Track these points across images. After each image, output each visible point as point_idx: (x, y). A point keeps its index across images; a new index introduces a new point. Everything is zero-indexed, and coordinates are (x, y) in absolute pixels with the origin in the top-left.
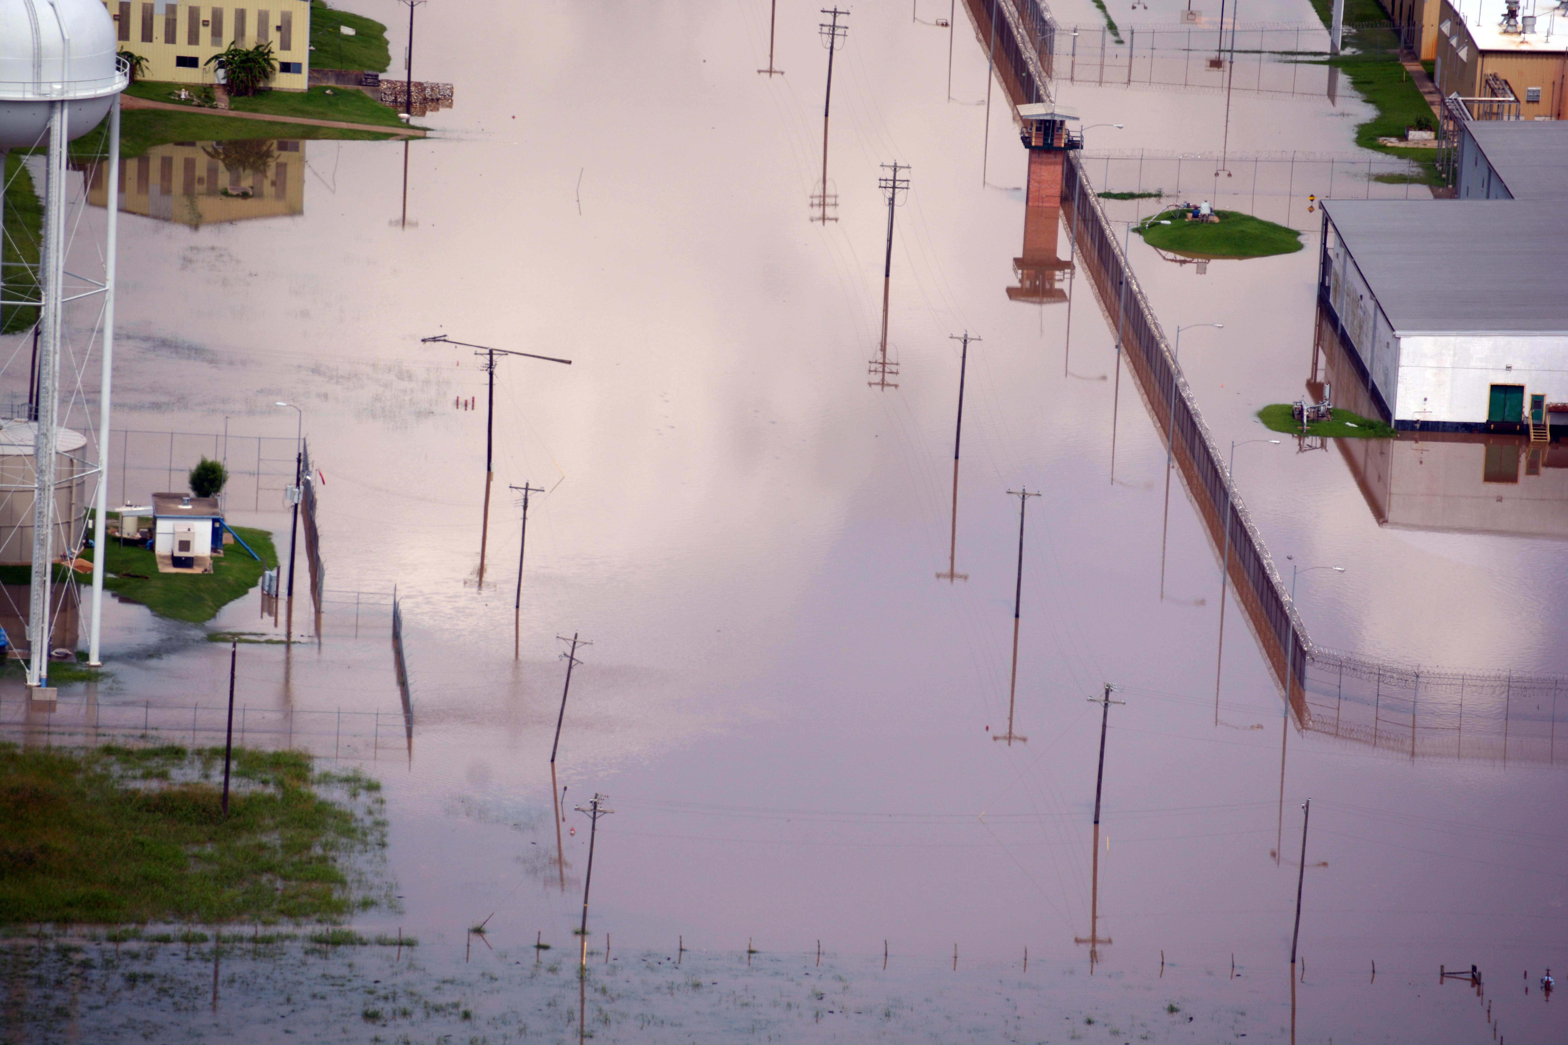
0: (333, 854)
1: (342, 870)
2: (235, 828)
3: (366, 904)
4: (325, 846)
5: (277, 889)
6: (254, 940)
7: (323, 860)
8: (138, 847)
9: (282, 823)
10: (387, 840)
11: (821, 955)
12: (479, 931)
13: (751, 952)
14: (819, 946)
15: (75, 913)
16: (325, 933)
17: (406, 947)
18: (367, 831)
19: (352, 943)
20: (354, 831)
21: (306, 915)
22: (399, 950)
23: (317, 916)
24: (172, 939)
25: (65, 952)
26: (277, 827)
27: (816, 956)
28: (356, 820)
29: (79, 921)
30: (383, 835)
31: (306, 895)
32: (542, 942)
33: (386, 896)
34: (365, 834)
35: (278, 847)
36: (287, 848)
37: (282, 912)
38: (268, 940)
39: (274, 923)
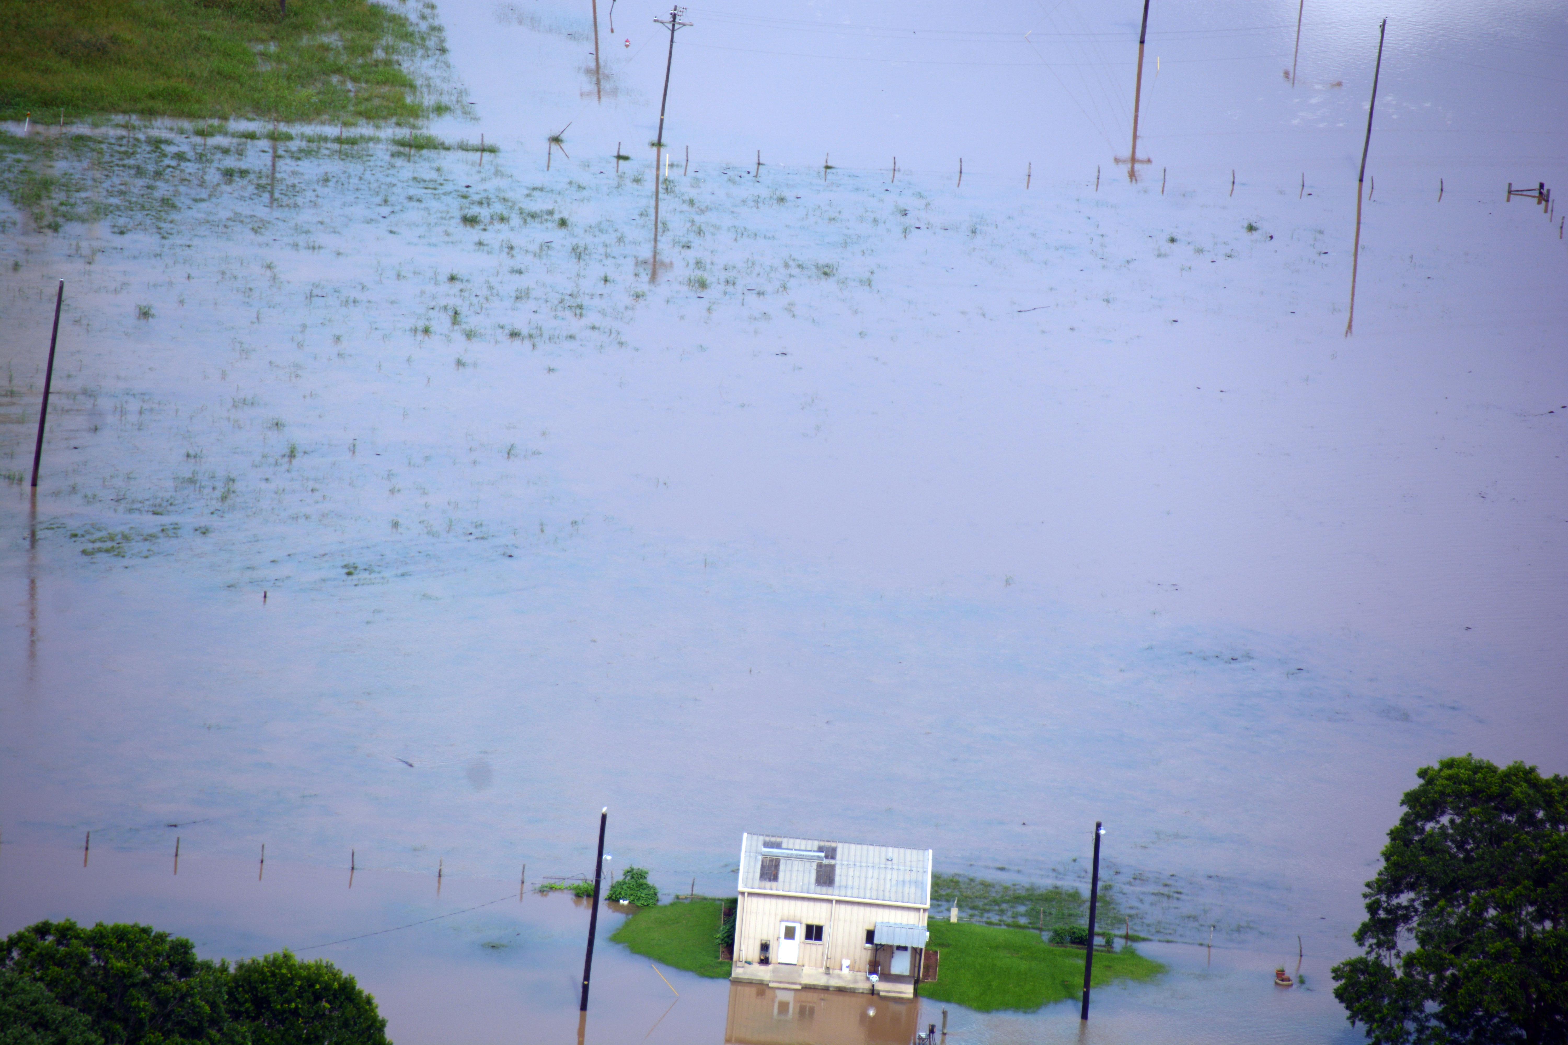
0: (395, 57)
1: (409, 74)
2: (296, 27)
3: (440, 109)
4: (387, 49)
5: (349, 91)
6: (338, 140)
7: (388, 63)
8: (206, 42)
9: (340, 25)
10: (447, 45)
11: (896, 172)
12: (556, 140)
13: (827, 167)
14: (895, 163)
15: (158, 105)
16: (408, 136)
17: (488, 153)
18: (425, 36)
19: (435, 148)
20: (412, 35)
21: (385, 118)
22: (482, 156)
23: (394, 120)
24: (258, 135)
25: (157, 144)
26: (336, 28)
27: (892, 172)
28: (411, 24)
29: (163, 114)
30: (443, 41)
31: (379, 97)
32: (622, 153)
33: (458, 102)
34: (423, 39)
35: (341, 48)
36: (351, 49)
37: (360, 114)
38: (353, 142)
39: (354, 125)
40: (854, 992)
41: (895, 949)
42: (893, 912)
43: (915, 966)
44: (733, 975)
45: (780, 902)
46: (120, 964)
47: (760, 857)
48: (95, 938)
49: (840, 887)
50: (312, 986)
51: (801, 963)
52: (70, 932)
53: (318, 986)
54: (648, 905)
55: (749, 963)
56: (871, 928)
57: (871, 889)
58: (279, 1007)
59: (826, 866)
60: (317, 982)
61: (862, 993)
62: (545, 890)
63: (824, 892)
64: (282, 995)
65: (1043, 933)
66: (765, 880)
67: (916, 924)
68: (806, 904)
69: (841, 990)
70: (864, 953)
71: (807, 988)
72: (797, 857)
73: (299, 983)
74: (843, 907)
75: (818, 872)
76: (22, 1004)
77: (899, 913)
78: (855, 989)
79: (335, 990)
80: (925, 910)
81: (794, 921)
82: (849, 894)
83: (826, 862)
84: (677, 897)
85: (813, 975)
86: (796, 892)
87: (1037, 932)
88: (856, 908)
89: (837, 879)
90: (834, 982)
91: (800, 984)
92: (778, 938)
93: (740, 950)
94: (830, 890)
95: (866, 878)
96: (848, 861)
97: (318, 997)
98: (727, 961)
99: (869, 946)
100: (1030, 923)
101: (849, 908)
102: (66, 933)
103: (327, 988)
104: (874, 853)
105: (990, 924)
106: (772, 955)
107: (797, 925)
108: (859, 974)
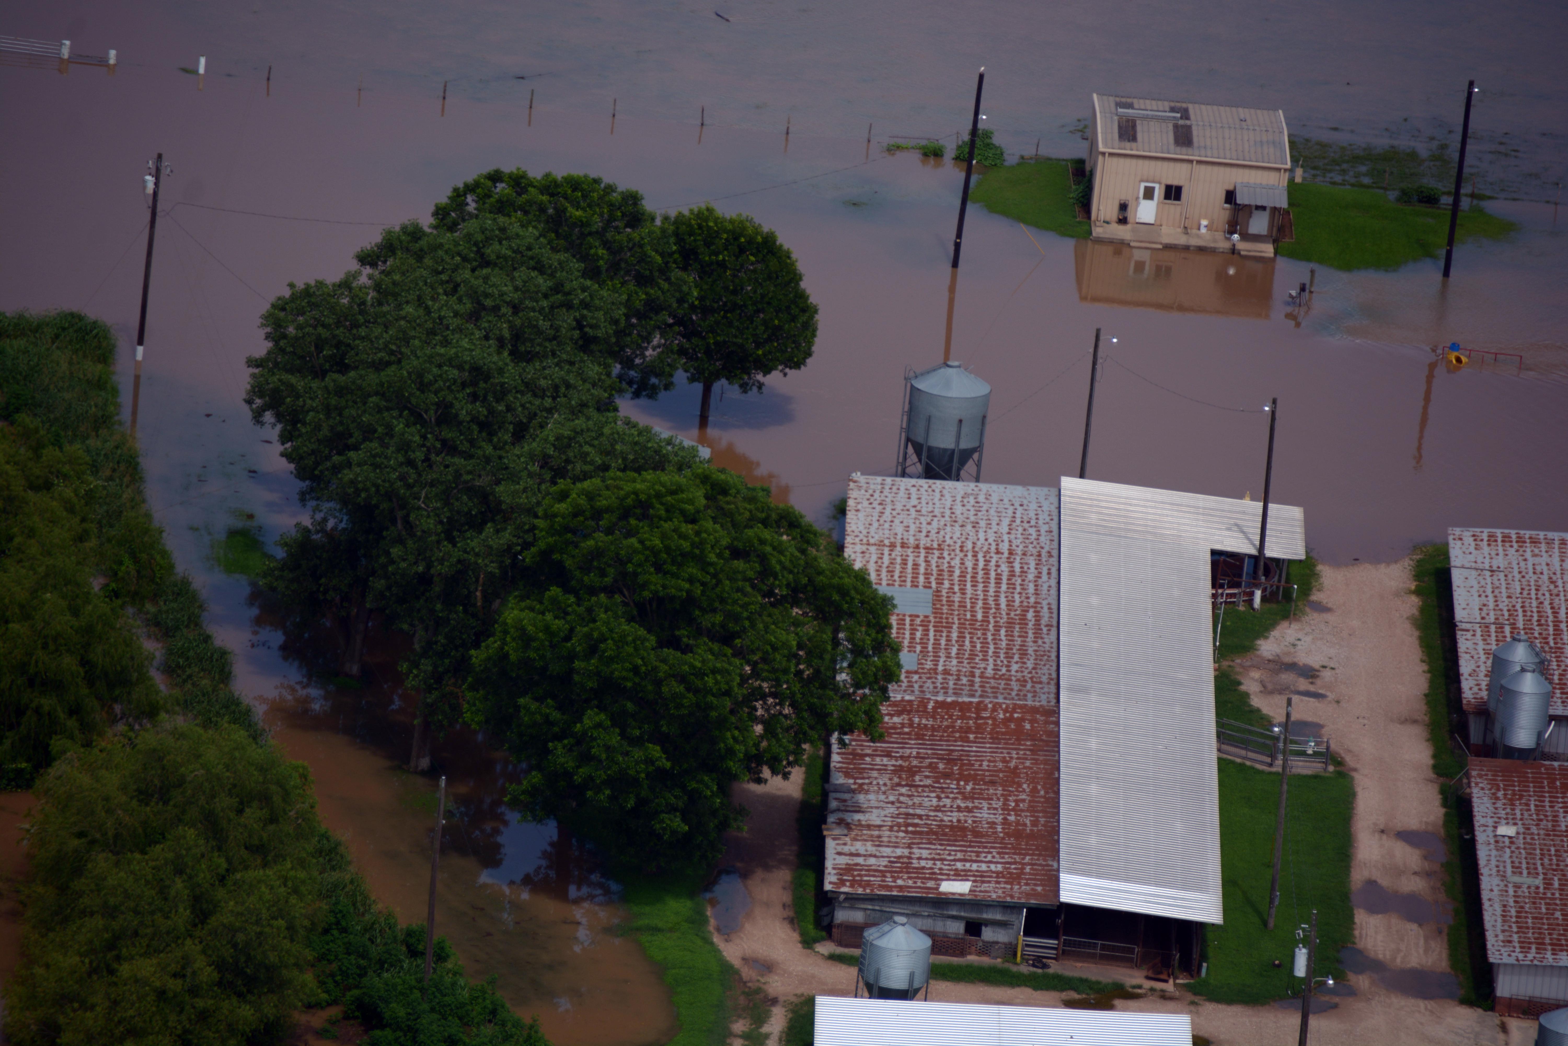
40: (1214, 252)
41: (1254, 208)
42: (1253, 172)
43: (1273, 226)
44: (1094, 234)
45: (1140, 162)
46: (579, 213)
47: (1116, 118)
48: (549, 186)
49: (1199, 147)
50: (736, 239)
51: (1158, 223)
52: (523, 180)
53: (743, 240)
54: (995, 165)
55: (1108, 223)
56: (1231, 188)
57: (1230, 149)
58: (707, 258)
59: (1182, 126)
60: (741, 235)
61: (1223, 252)
62: (893, 149)
63: (1182, 153)
64: (708, 247)
65: (1388, 193)
66: (1124, 140)
67: (1277, 184)
68: (1166, 164)
69: (1201, 249)
70: (1222, 212)
71: (1168, 247)
72: (1153, 118)
73: (725, 236)
74: (1203, 167)
75: (1175, 133)
76: (518, 249)
77: (1260, 173)
78: (1215, 248)
79: (758, 243)
80: (1286, 170)
81: (1153, 182)
82: (1209, 154)
83: (1181, 122)
84: (1022, 157)
85: (1171, 235)
86: (1156, 152)
87: (1382, 191)
88: (1216, 169)
89: (1195, 139)
90: (1194, 242)
91: (1161, 243)
92: (1137, 198)
93: (1099, 210)
94: (1190, 151)
95: (1224, 138)
96: (1203, 121)
97: (742, 250)
98: (1085, 220)
99: (1227, 206)
100: (1374, 183)
101: (1209, 168)
102: (519, 182)
103: (751, 241)
104: (1226, 114)
105: (1334, 183)
106: (1130, 214)
107: (1157, 186)
108: (1216, 233)
